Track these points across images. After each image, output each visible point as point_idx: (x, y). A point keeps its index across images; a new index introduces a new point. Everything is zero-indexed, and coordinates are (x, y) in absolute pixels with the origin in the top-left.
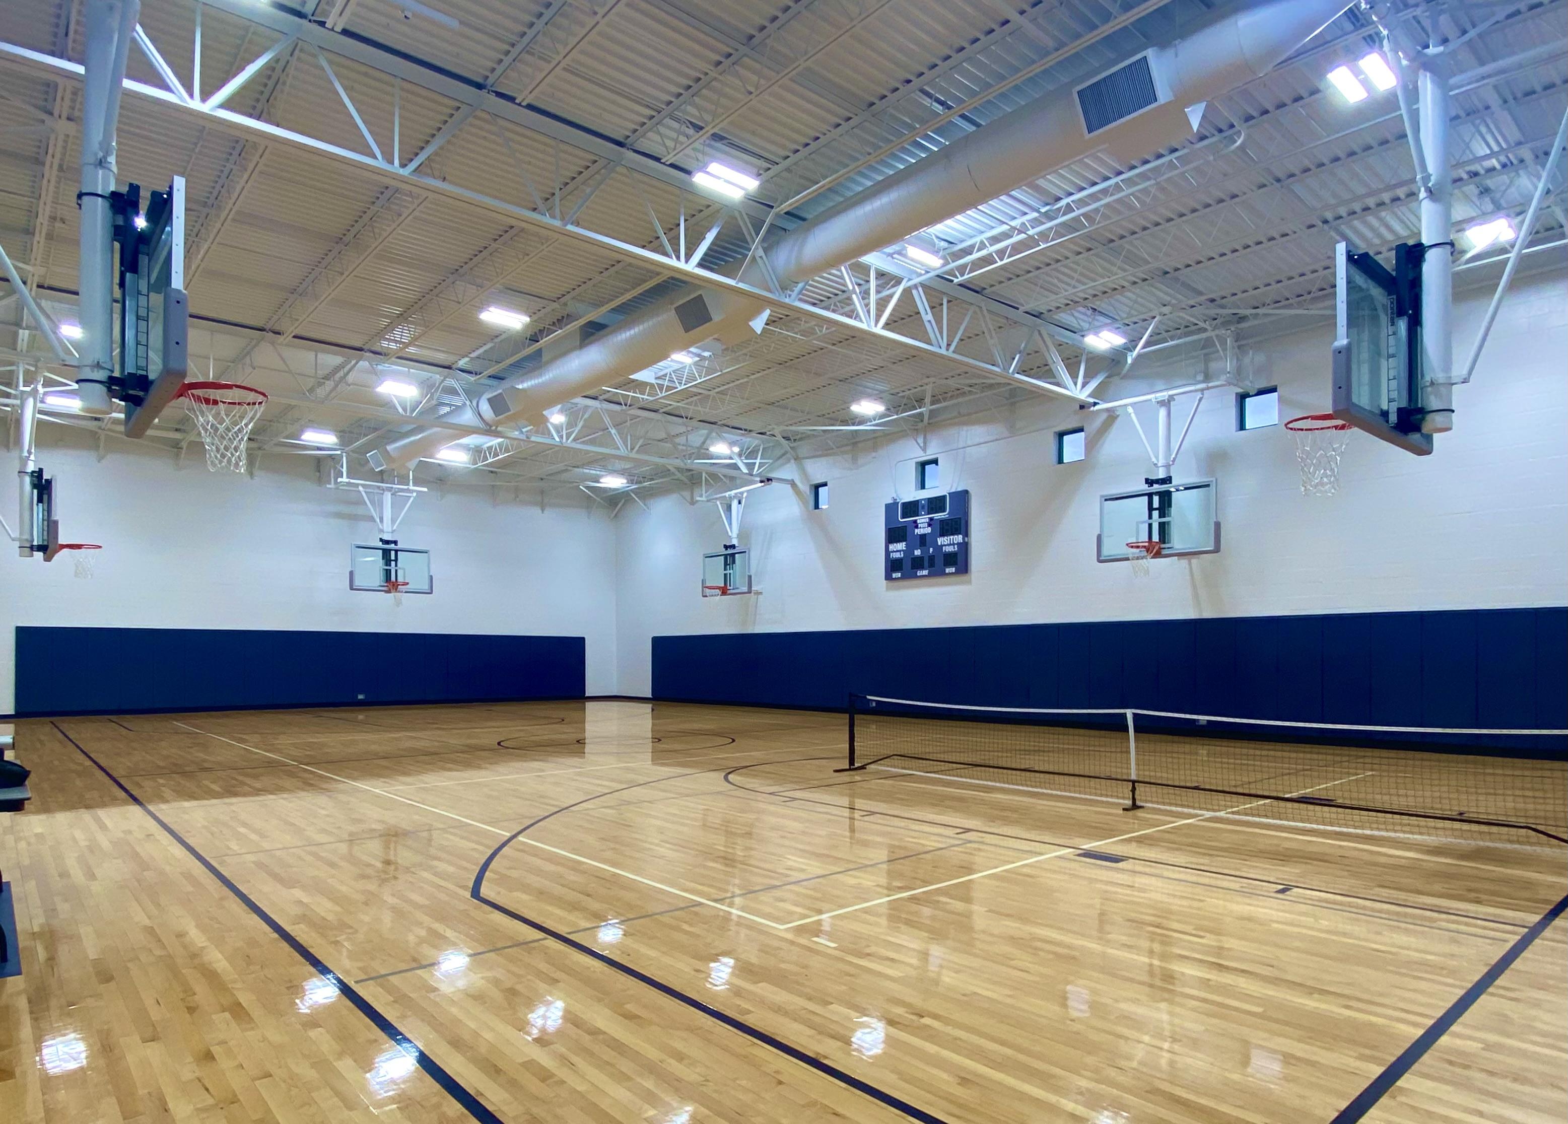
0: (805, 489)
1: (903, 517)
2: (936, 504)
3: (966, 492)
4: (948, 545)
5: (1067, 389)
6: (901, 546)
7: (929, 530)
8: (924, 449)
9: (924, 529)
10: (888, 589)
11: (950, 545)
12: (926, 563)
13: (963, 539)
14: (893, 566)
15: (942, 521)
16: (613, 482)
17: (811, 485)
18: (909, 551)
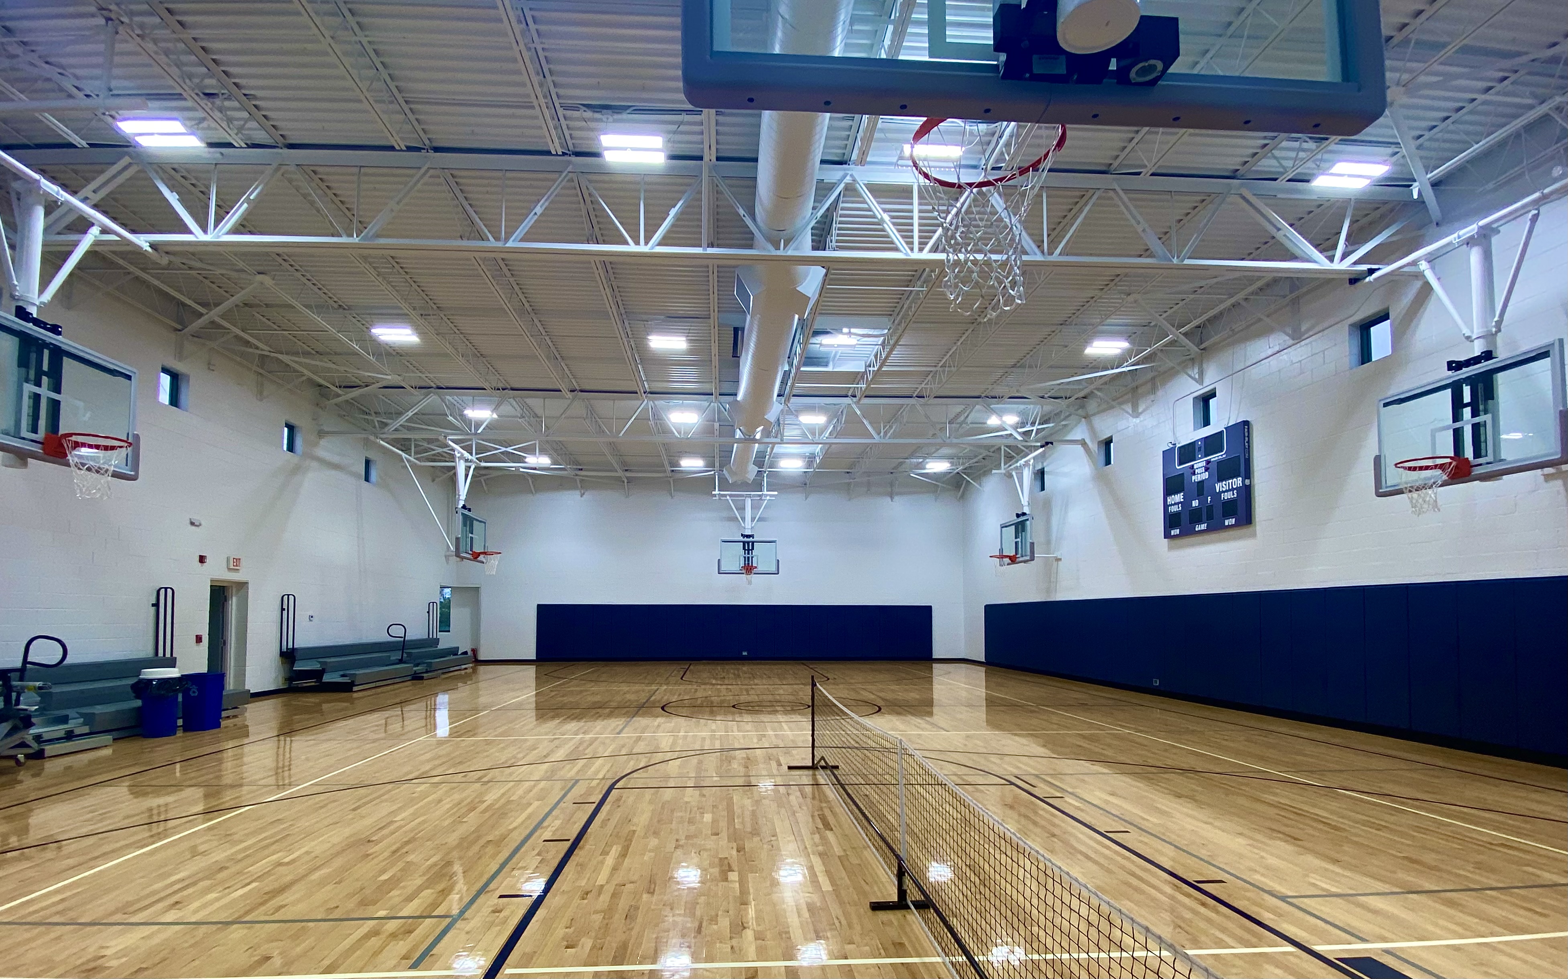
0: (1093, 446)
1: (1180, 464)
2: (1212, 444)
3: (1246, 423)
4: (1226, 491)
5: (1315, 262)
6: (1179, 498)
7: (1206, 476)
8: (1200, 381)
9: (1201, 476)
10: (1170, 548)
11: (1229, 490)
12: (1204, 517)
13: (1243, 482)
14: (1171, 521)
15: (1220, 463)
16: (937, 466)
17: (1100, 443)
18: (1185, 504)
